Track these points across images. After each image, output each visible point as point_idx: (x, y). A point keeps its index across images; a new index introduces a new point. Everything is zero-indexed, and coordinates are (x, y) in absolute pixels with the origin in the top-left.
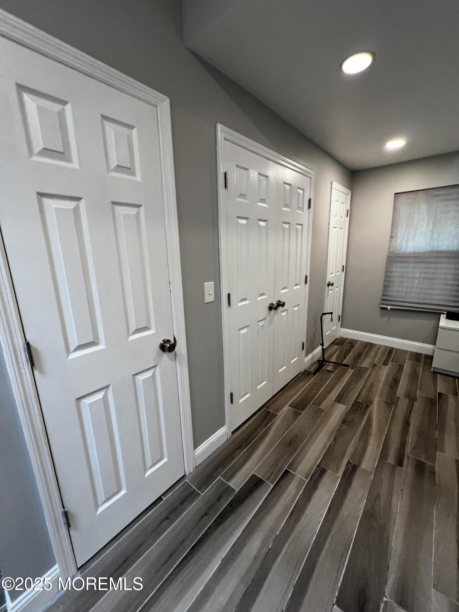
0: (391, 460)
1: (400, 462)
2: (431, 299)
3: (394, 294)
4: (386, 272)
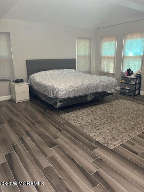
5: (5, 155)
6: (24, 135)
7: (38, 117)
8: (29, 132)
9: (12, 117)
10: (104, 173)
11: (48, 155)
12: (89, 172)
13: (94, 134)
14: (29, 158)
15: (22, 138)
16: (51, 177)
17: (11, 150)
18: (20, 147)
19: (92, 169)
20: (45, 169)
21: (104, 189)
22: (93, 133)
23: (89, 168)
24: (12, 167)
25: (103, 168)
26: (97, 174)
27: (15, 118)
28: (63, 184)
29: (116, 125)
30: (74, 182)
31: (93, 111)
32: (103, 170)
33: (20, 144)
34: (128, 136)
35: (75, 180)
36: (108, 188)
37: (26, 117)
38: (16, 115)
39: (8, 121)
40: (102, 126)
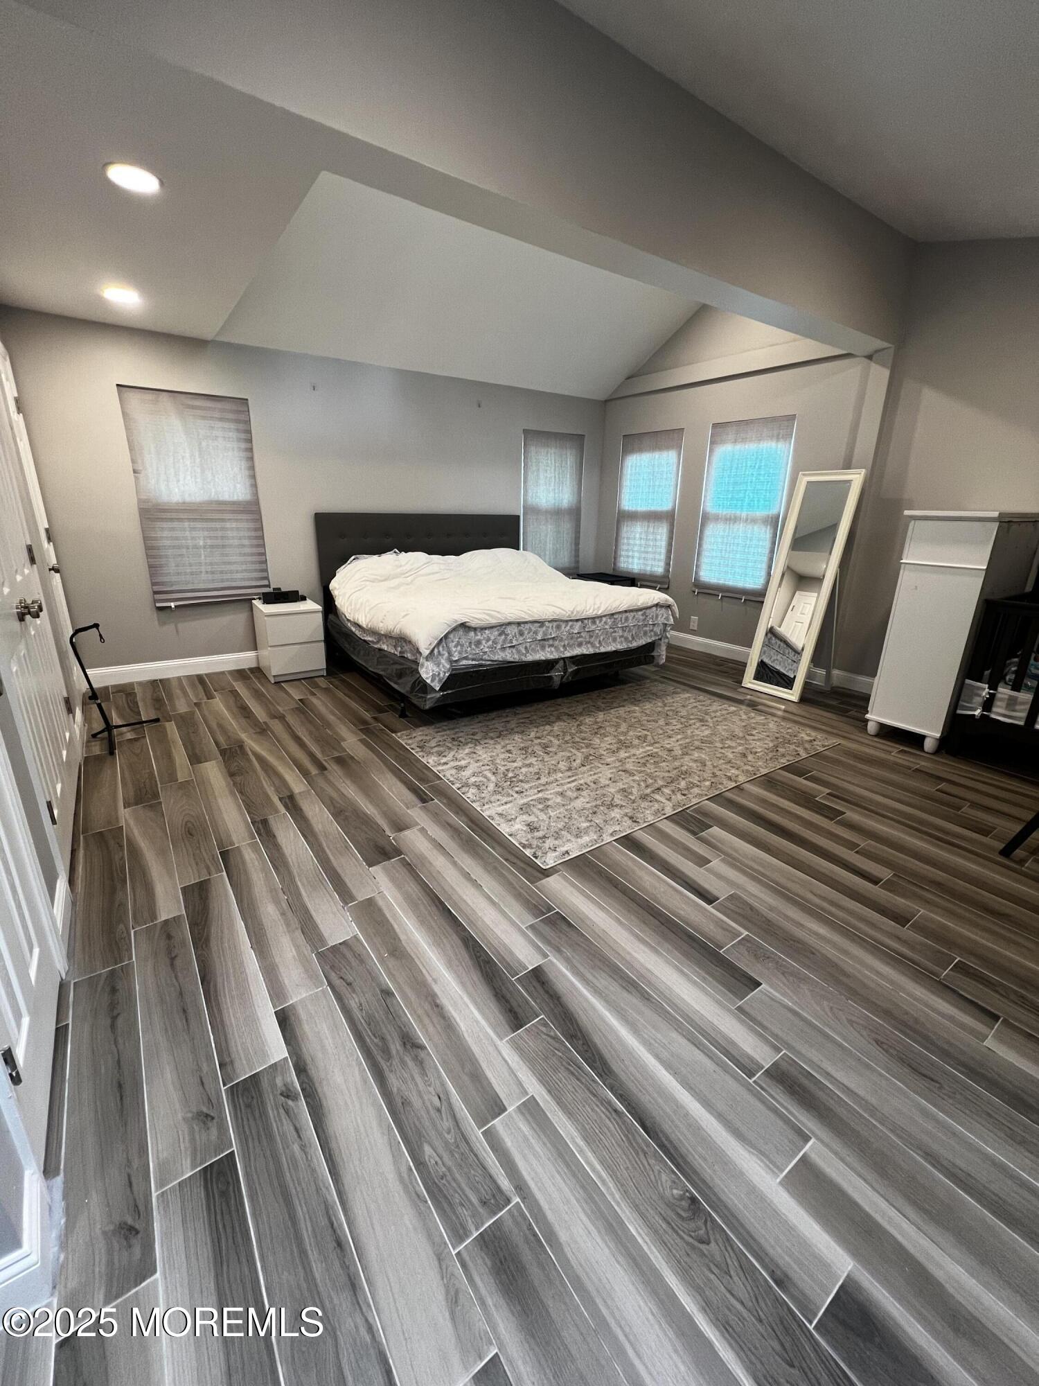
0: (314, 771)
1: (322, 768)
2: (232, 580)
3: (174, 579)
4: (145, 539)
5: (184, 889)
6: (277, 811)
7: (344, 740)
8: (298, 798)
9: (243, 736)
10: (564, 975)
11: (354, 892)
12: (508, 966)
13: (500, 810)
14: (277, 902)
15: (265, 822)
16: (349, 984)
17: (212, 869)
18: (249, 855)
19: (521, 957)
20: (334, 949)
21: (555, 1038)
22: (499, 806)
23: (511, 953)
24: (202, 939)
25: (568, 952)
26: (538, 976)
27: (252, 744)
28: (392, 1014)
29: (596, 777)
30: (437, 1006)
31: (527, 721)
32: (568, 961)
33: (254, 846)
34: (626, 818)
35: (444, 1001)
36: (571, 1037)
37: (297, 739)
38: (262, 731)
39: (223, 752)
40: (543, 780)
